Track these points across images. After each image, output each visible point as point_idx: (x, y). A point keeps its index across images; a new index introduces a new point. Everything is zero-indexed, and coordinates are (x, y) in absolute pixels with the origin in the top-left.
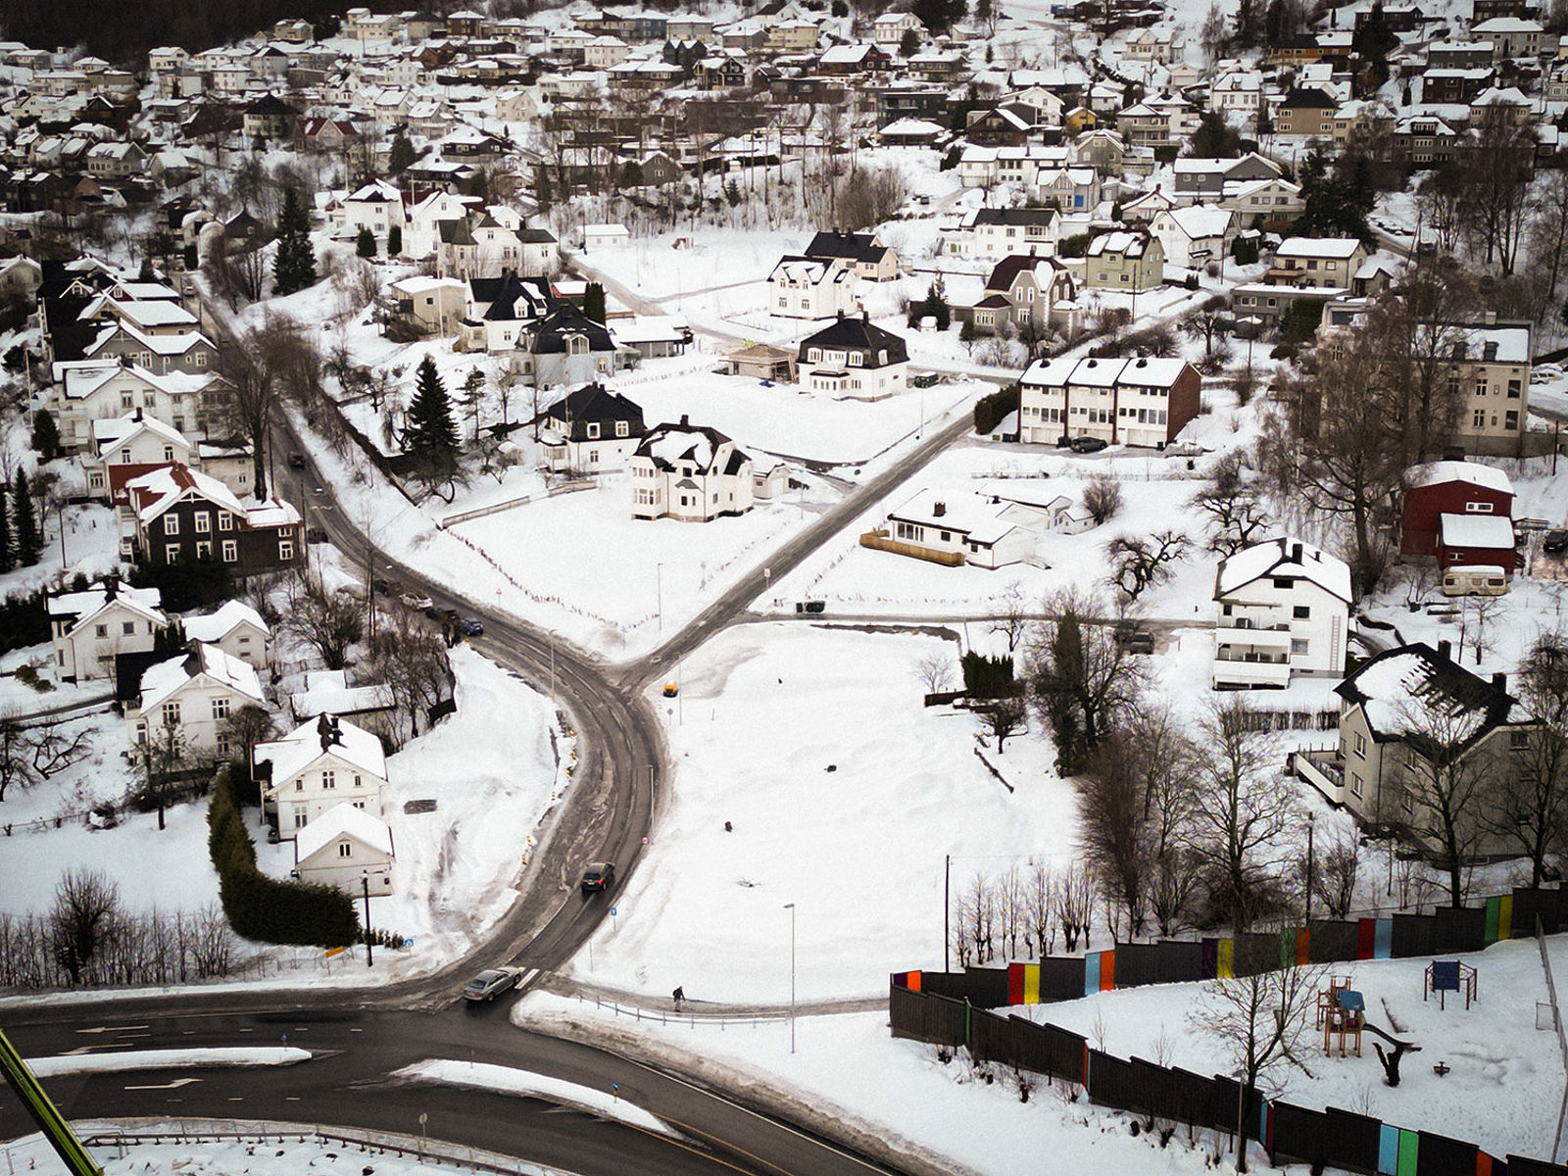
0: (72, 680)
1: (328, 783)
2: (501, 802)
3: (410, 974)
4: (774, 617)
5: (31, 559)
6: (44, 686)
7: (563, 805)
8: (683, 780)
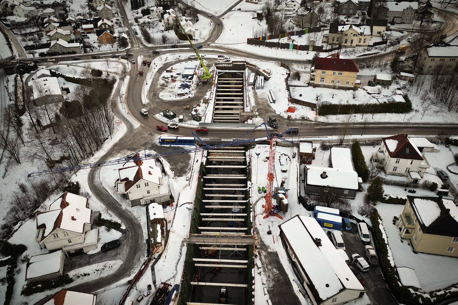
0: (153, 18)
1: (187, 26)
2: (205, 29)
3: (199, 43)
4: (235, 10)
5: (144, 6)
6: (151, 19)
7: (212, 29)
8: (225, 27)
